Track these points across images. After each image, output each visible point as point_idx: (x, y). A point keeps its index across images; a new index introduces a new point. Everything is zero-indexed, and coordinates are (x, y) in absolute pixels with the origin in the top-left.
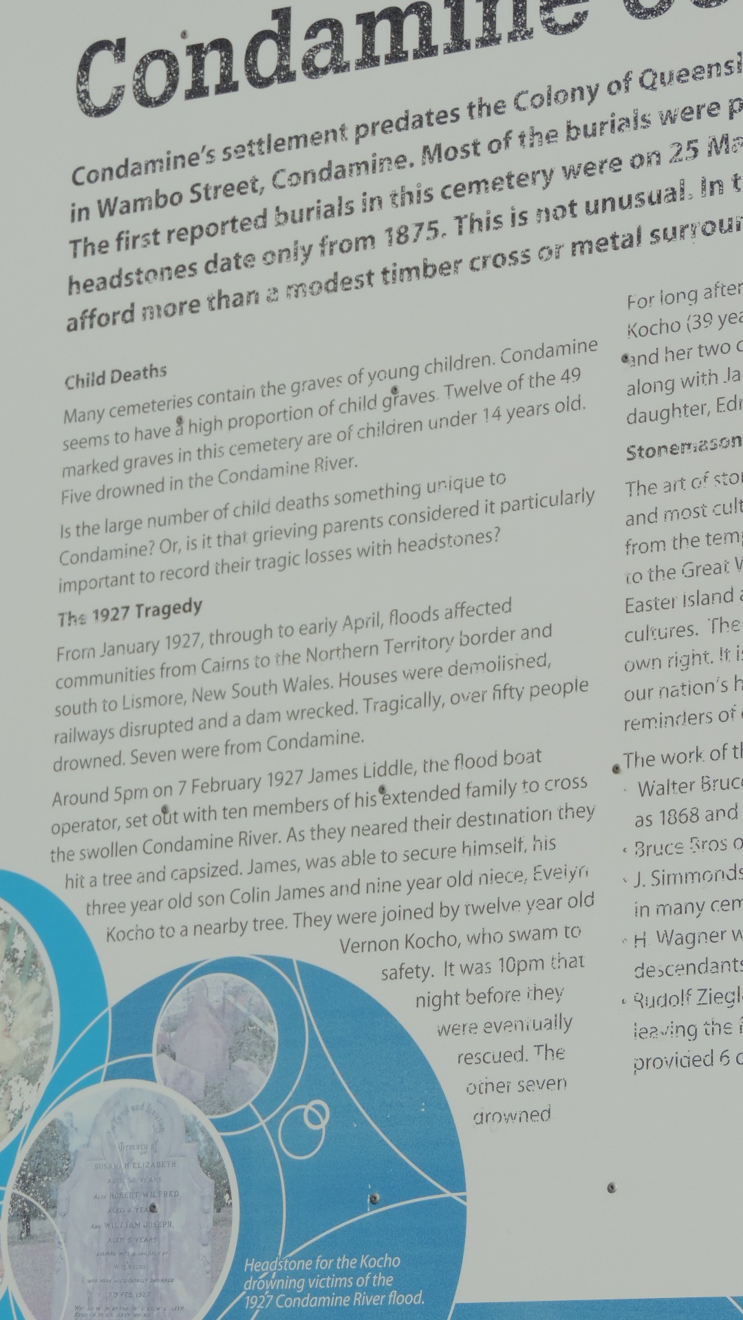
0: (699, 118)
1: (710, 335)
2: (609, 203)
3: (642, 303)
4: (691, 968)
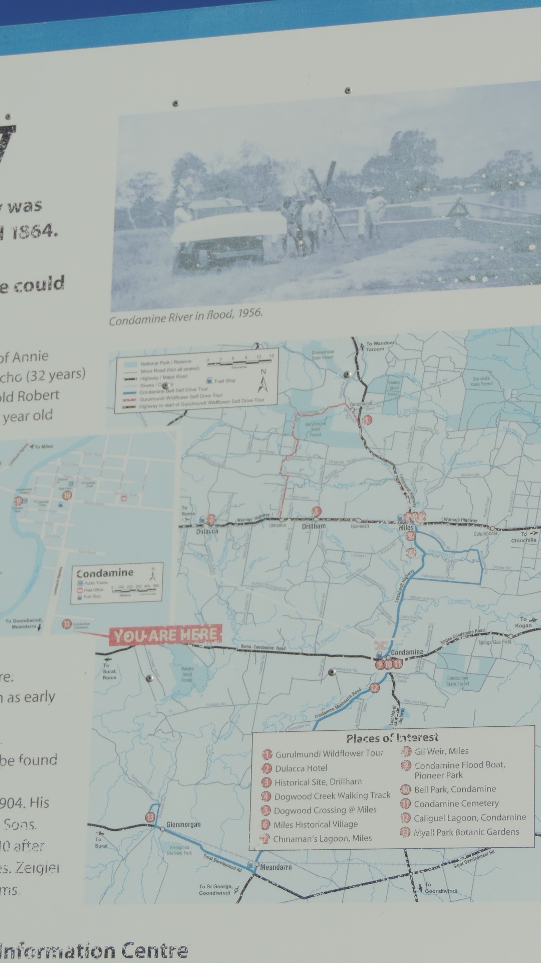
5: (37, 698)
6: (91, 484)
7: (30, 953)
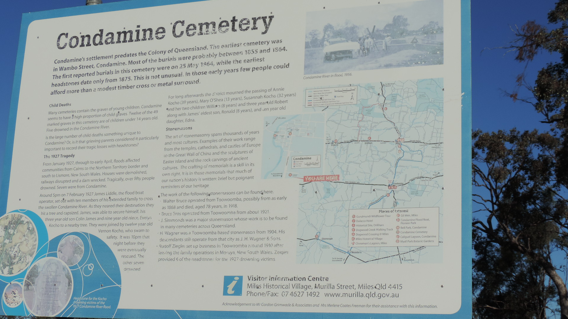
0: (186, 59)
1: (185, 106)
2: (166, 76)
3: (172, 97)
4: (172, 240)
5: (281, 198)
6: (298, 130)
7: (279, 279)
